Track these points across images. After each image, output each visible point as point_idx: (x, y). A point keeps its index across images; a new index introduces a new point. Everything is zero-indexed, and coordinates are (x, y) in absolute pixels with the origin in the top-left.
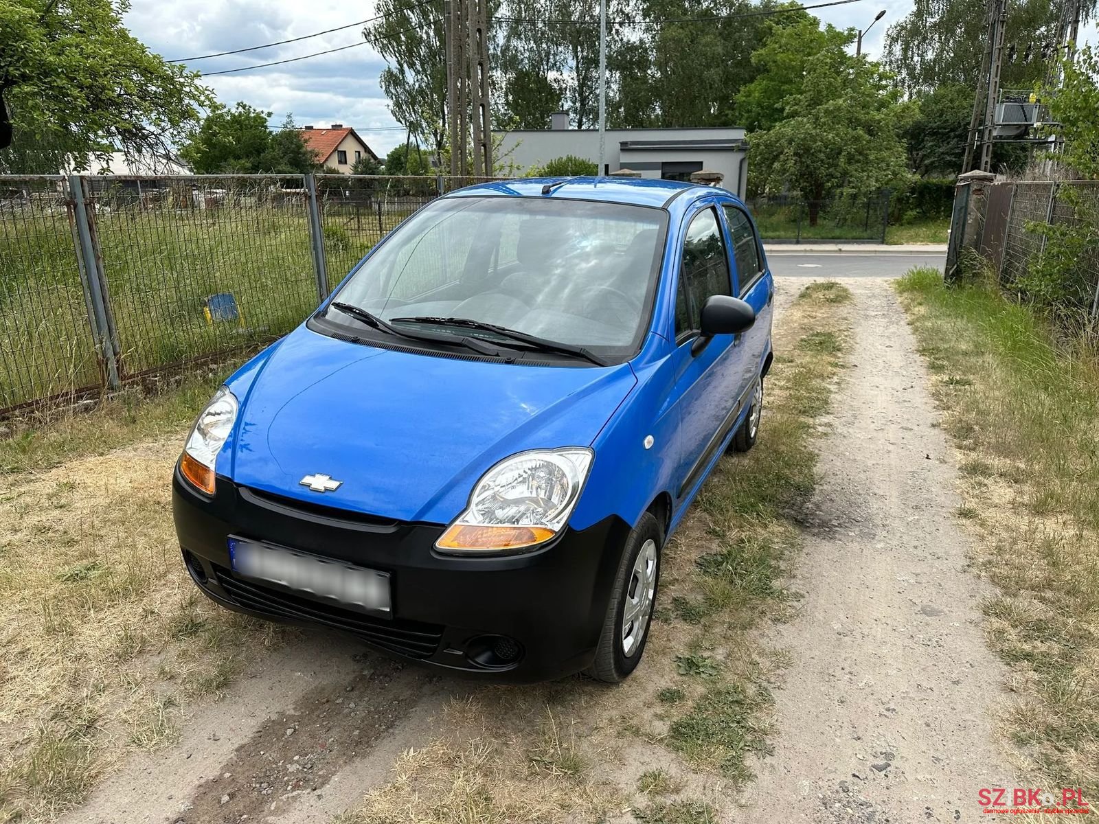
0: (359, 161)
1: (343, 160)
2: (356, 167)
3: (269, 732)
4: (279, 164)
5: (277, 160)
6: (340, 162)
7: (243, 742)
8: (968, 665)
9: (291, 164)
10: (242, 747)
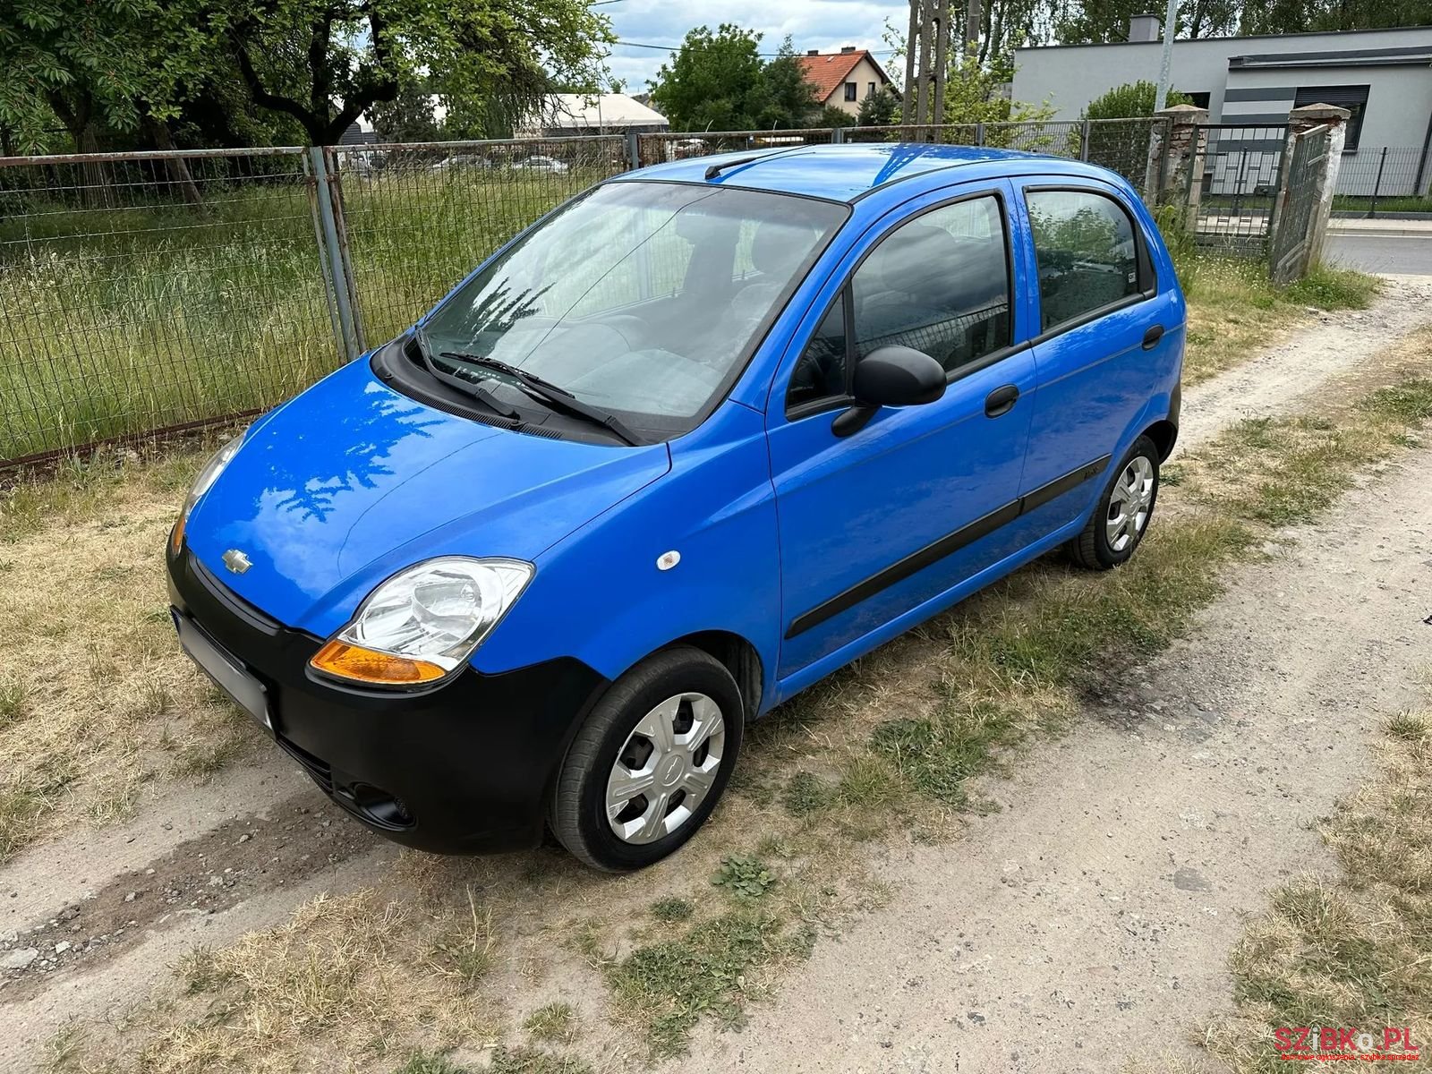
0: (873, 95)
1: (851, 96)
2: (865, 105)
3: (224, 831)
4: (768, 104)
5: (765, 98)
6: (847, 99)
7: (191, 839)
8: (1171, 983)
9: (782, 104)
10: (187, 843)
